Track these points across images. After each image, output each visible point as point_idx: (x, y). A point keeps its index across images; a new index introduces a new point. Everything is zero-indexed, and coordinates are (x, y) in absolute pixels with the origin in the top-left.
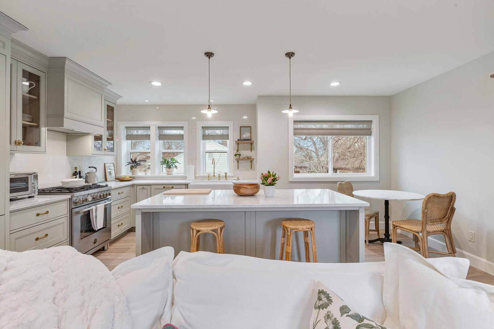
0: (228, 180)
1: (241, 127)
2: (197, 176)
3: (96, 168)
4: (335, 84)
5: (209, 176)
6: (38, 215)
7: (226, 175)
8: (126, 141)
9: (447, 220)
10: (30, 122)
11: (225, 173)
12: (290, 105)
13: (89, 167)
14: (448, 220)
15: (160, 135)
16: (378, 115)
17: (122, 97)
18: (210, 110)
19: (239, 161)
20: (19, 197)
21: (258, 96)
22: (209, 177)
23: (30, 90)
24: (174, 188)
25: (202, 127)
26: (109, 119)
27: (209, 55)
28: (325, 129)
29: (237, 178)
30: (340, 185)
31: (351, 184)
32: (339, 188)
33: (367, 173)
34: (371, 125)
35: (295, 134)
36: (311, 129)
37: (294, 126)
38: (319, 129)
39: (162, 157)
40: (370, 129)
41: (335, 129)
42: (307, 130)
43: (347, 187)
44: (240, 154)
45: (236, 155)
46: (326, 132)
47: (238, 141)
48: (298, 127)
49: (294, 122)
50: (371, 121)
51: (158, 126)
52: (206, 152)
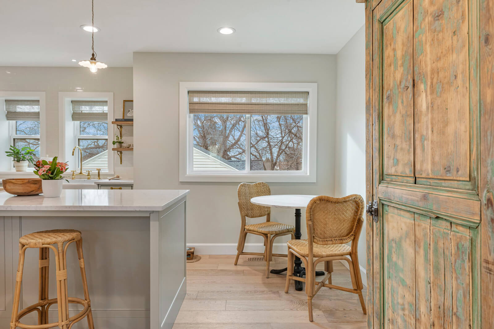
0: (92, 180)
1: (125, 101)
4: (226, 31)
5: (73, 173)
7: (99, 173)
9: (352, 238)
11: (97, 169)
14: (354, 238)
15: (8, 113)
16: (316, 83)
19: (123, 152)
21: (134, 53)
22: (73, 175)
25: (72, 101)
28: (237, 104)
29: (117, 177)
30: (244, 187)
31: (269, 187)
32: (240, 192)
33: (302, 170)
34: (308, 99)
35: (191, 111)
36: (216, 104)
37: (190, 100)
38: (228, 104)
39: (11, 146)
40: (306, 105)
41: (252, 104)
42: (210, 105)
43: (259, 191)
44: (122, 141)
45: (114, 143)
46: (238, 109)
47: (117, 122)
48: (196, 100)
49: (189, 92)
50: (308, 93)
51: (4, 99)
52: (79, 139)
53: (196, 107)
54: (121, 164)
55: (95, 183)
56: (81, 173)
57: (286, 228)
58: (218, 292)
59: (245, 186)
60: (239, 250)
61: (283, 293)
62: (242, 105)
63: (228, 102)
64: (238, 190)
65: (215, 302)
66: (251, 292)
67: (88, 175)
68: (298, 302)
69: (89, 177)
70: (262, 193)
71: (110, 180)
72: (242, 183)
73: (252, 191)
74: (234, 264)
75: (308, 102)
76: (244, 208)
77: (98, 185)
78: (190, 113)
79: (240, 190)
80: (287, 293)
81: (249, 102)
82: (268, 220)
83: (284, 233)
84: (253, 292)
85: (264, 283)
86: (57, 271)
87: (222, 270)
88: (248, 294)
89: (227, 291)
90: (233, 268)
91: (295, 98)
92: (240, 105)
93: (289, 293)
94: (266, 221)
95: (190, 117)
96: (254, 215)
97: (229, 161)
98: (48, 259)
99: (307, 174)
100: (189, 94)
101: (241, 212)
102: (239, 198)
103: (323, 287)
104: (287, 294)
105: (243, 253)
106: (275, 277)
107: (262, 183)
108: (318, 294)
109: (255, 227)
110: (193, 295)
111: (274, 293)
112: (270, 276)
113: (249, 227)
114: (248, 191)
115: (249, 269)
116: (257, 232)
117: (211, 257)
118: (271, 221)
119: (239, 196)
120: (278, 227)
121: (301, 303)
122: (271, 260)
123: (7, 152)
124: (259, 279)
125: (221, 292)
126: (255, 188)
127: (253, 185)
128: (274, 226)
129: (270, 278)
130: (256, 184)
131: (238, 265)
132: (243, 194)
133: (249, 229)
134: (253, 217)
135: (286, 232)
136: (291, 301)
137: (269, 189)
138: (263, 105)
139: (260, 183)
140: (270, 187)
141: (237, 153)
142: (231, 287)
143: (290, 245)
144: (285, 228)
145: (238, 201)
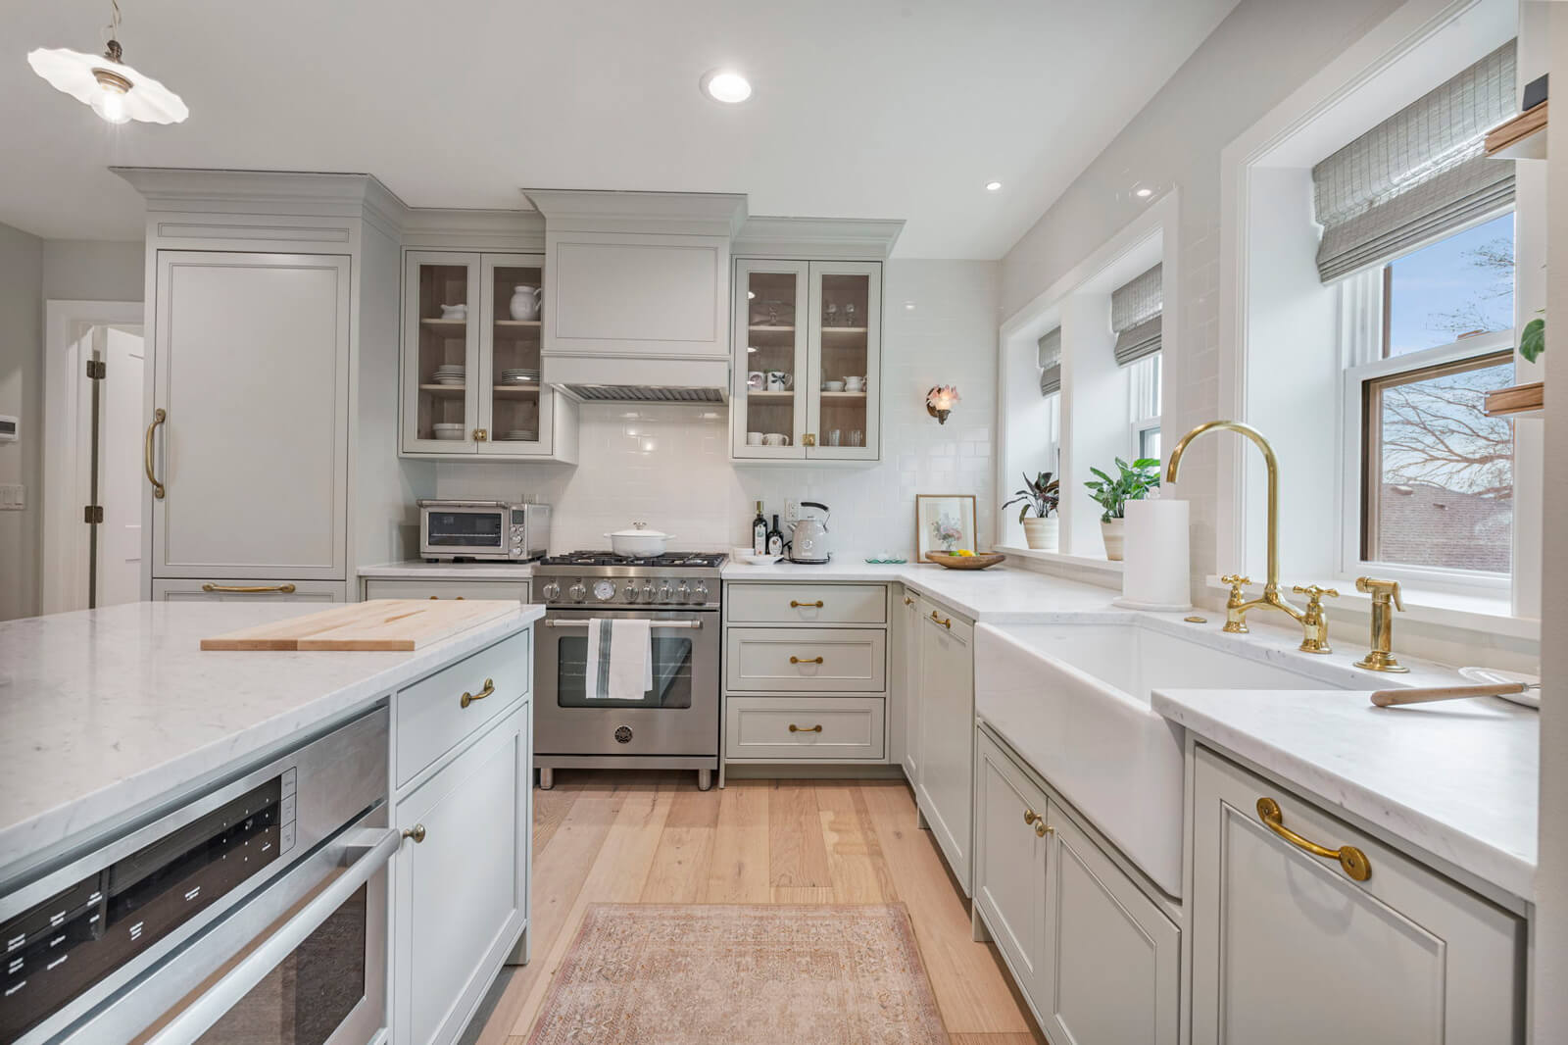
3: (825, 508)
5: (1235, 595)
8: (1047, 400)
13: (806, 505)
56: (1268, 599)
67: (1307, 620)
69: (1313, 631)
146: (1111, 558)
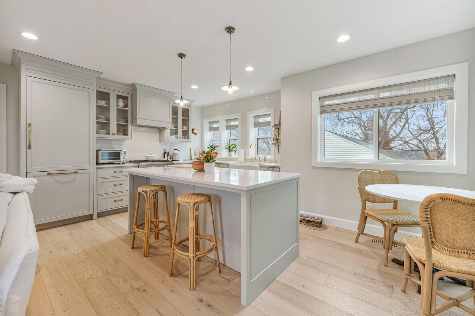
1: (280, 112)
2: (246, 158)
3: (179, 150)
5: (252, 159)
6: (115, 172)
7: (265, 159)
8: (209, 132)
10: (126, 123)
11: (264, 157)
12: (230, 82)
13: (174, 150)
15: (227, 126)
16: (466, 62)
17: (195, 101)
18: (182, 100)
20: (114, 162)
21: (282, 78)
23: (125, 105)
24: (220, 166)
25: (254, 116)
26: (184, 117)
27: (181, 56)
28: (364, 101)
29: (275, 162)
30: (365, 174)
31: (396, 175)
32: (361, 178)
33: (446, 160)
34: (453, 82)
35: (322, 112)
36: (343, 104)
37: (320, 104)
38: (355, 102)
39: (228, 144)
40: (451, 89)
41: (379, 99)
42: (337, 105)
43: (384, 178)
44: (279, 138)
45: (274, 139)
46: (364, 105)
47: (275, 126)
48: (327, 103)
49: (320, 98)
50: (454, 76)
51: (225, 119)
52: (258, 138)
53: (326, 109)
54: (279, 153)
55: (259, 165)
56: (256, 159)
57: (414, 219)
58: (326, 264)
59: (367, 174)
60: (359, 230)
61: (398, 290)
62: (368, 101)
63: (355, 101)
64: (358, 176)
65: (319, 273)
66: (359, 275)
67: (259, 160)
68: (415, 310)
69: (260, 161)
70: (388, 181)
71: (269, 163)
72: (363, 171)
73: (375, 178)
74: (354, 242)
75: (455, 86)
76: (364, 193)
77: (261, 166)
78: (321, 114)
79: (359, 176)
80: (404, 292)
81: (376, 97)
82: (395, 208)
83: (408, 224)
84: (361, 276)
85: (378, 270)
86: (190, 221)
87: (340, 244)
88: (355, 277)
89: (335, 266)
90: (353, 244)
91: (435, 84)
92: (367, 102)
93: (407, 294)
94: (392, 208)
95: (321, 117)
96: (376, 201)
97: (387, 150)
98: (198, 210)
99: (453, 164)
100: (320, 99)
101: (361, 196)
102: (359, 183)
103: (456, 307)
104: (403, 294)
105: (363, 234)
106: (395, 268)
107: (388, 171)
108: (452, 311)
109: (375, 213)
110: (304, 258)
111: (387, 286)
112: (389, 265)
113: (368, 212)
114: (370, 178)
115: (369, 250)
116: (375, 218)
117: (336, 229)
118: (398, 208)
119: (359, 182)
120: (403, 217)
121: (418, 313)
122: (390, 249)
123: (225, 147)
124: (376, 263)
125: (329, 265)
126: (378, 175)
127: (376, 173)
128: (399, 215)
129: (389, 266)
130: (381, 172)
131: (359, 243)
132: (364, 180)
133: (367, 213)
134: (375, 203)
135: (412, 224)
136: (406, 305)
137: (397, 178)
138: (392, 98)
139: (386, 171)
140: (398, 176)
141: (398, 144)
142: (341, 263)
143: (406, 242)
144: (411, 220)
145: (359, 186)
146: (229, 157)
